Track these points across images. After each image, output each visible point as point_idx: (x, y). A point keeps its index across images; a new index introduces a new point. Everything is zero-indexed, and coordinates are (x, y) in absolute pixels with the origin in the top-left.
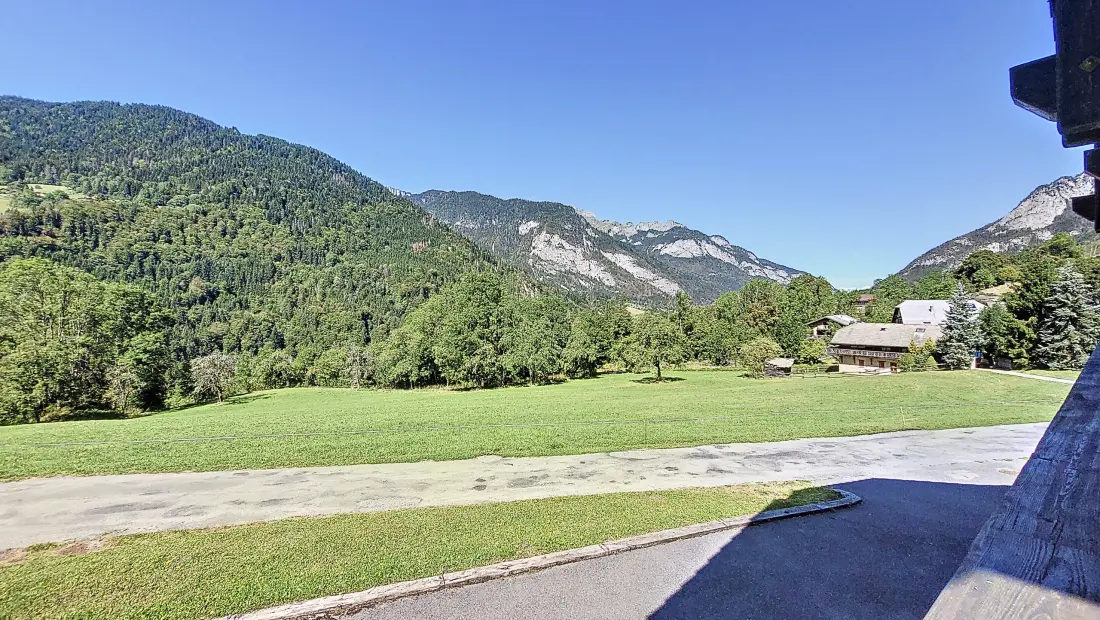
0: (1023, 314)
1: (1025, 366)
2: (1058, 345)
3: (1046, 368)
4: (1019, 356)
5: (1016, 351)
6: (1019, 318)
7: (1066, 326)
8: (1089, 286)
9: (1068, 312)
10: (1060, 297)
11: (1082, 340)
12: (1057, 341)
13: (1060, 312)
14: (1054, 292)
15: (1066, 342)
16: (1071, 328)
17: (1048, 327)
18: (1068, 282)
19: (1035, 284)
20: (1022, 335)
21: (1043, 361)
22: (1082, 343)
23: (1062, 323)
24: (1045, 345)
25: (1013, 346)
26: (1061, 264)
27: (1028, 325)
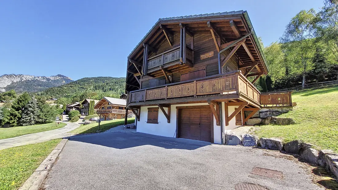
0: (17, 109)
1: (15, 126)
2: (27, 118)
3: (22, 125)
4: (14, 122)
5: (13, 121)
6: (16, 110)
7: (30, 113)
8: (38, 103)
9: (31, 109)
10: (31, 105)
11: (34, 117)
12: (27, 117)
13: (30, 109)
14: (29, 103)
15: (29, 118)
16: (31, 114)
17: (25, 113)
18: (33, 101)
19: (23, 101)
20: (16, 116)
21: (21, 124)
22: (34, 118)
23: (29, 112)
24: (23, 118)
25: (12, 119)
26: (11, 99)
27: (18, 113)
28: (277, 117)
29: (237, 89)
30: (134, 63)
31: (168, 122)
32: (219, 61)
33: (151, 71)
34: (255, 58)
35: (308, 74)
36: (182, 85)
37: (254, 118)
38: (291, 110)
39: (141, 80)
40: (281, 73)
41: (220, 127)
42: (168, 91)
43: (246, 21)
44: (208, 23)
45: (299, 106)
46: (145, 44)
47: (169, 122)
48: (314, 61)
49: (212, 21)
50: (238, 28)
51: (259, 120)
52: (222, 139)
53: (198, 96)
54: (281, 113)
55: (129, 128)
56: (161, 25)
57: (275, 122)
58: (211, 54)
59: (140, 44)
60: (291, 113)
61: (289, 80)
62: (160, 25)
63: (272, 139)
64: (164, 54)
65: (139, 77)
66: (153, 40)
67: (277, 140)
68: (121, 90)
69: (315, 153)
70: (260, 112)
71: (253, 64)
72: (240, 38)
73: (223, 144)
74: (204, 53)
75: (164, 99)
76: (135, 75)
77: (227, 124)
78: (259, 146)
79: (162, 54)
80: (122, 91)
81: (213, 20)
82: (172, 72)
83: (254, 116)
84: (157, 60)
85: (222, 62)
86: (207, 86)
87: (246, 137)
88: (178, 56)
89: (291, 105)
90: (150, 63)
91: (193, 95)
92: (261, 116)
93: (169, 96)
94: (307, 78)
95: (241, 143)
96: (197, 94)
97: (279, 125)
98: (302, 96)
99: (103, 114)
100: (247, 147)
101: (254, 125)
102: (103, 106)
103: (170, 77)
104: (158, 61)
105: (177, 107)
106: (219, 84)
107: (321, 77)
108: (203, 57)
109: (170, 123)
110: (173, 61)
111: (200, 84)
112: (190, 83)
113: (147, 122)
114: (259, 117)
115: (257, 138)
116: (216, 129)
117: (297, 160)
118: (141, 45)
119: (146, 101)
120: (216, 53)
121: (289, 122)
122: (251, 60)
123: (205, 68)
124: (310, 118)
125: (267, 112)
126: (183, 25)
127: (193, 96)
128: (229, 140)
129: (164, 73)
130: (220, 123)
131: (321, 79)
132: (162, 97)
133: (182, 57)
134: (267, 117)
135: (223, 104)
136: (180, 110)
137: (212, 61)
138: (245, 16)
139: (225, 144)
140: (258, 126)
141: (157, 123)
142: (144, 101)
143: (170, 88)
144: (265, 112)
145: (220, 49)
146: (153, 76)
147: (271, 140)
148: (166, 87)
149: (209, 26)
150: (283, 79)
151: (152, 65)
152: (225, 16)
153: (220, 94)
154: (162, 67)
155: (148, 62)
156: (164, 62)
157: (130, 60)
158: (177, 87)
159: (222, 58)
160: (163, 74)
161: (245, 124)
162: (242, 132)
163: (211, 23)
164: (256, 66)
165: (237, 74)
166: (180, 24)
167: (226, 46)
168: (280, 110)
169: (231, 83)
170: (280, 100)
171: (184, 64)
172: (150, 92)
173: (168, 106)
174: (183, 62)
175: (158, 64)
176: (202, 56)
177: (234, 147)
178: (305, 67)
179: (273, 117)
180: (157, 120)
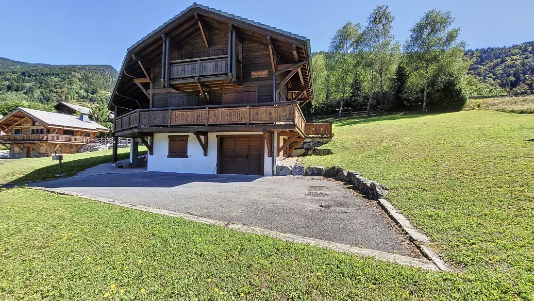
28: (319, 148)
29: (293, 120)
30: (139, 62)
31: (204, 155)
32: (274, 84)
33: (178, 82)
34: (305, 83)
35: (346, 101)
36: (231, 108)
37: (298, 148)
38: (331, 141)
39: (151, 91)
40: (321, 96)
41: (271, 159)
42: (210, 115)
43: (307, 48)
44: (268, 37)
45: (336, 137)
46: (166, 34)
47: (206, 154)
48: (352, 88)
49: (273, 37)
50: (298, 53)
51: (303, 151)
52: (273, 171)
53: (251, 124)
54: (322, 144)
55: (121, 167)
56: (197, 13)
57: (317, 153)
58: (264, 73)
59: (156, 33)
60: (330, 144)
61: (328, 106)
62: (195, 14)
63: (318, 167)
64: (201, 60)
65: (146, 86)
66: (179, 31)
67: (321, 167)
68: (42, 92)
69: (345, 173)
70: (304, 143)
71: (302, 89)
72: (298, 63)
73: (274, 176)
74: (256, 70)
75: (205, 125)
76: (138, 82)
77: (278, 156)
78: (307, 174)
79: (197, 59)
80: (45, 95)
81: (275, 36)
82: (209, 87)
83: (298, 147)
84: (189, 67)
85: (277, 85)
86: (262, 114)
87: (295, 167)
88: (224, 67)
89: (330, 135)
90: (175, 68)
91: (245, 122)
92: (305, 147)
93: (211, 122)
94: (344, 106)
95: (291, 173)
96: (250, 122)
97: (321, 155)
98: (337, 126)
99: (19, 145)
100: (297, 176)
101: (298, 156)
102: (19, 128)
103: (207, 93)
104: (190, 69)
105: (217, 136)
106: (276, 113)
107: (356, 106)
108: (255, 74)
109: (207, 156)
110: (215, 73)
111: (254, 110)
112: (242, 108)
113: (168, 157)
114: (303, 148)
115: (305, 167)
116: (267, 161)
117: (334, 180)
118: (158, 36)
119: (172, 126)
120: (270, 72)
121: (328, 152)
122: (301, 83)
123: (256, 90)
124: (344, 148)
125: (310, 142)
126: (234, 27)
127: (245, 124)
128: (280, 171)
129: (200, 88)
130: (271, 154)
131: (355, 109)
132: (199, 122)
133: (231, 71)
134: (310, 148)
135: (276, 133)
136: (221, 140)
137: (266, 83)
138: (308, 44)
139: (276, 176)
140: (302, 157)
141: (187, 157)
142: (167, 126)
143: (212, 111)
144: (309, 142)
145: (277, 70)
146: (177, 89)
147: (316, 168)
148: (207, 108)
149: (269, 41)
150: (322, 103)
151: (179, 72)
152: (288, 36)
153: (273, 123)
154: (199, 79)
155: (170, 66)
156: (201, 72)
157: (133, 55)
158: (222, 111)
159: (278, 82)
160: (198, 88)
161: (290, 156)
162: (290, 163)
163: (271, 38)
164: (305, 92)
165: (295, 104)
166: (230, 25)
167: (283, 68)
168: (321, 141)
169: (288, 113)
170: (322, 131)
171: (234, 82)
172: (177, 113)
173: (205, 134)
174: (233, 80)
175: (190, 72)
176: (253, 73)
177: (285, 177)
178: (344, 92)
179: (316, 147)
180: (186, 152)
